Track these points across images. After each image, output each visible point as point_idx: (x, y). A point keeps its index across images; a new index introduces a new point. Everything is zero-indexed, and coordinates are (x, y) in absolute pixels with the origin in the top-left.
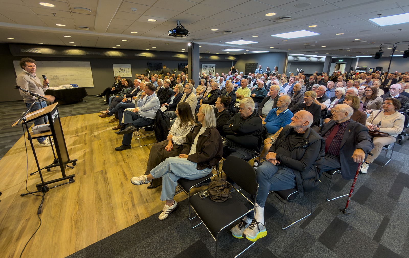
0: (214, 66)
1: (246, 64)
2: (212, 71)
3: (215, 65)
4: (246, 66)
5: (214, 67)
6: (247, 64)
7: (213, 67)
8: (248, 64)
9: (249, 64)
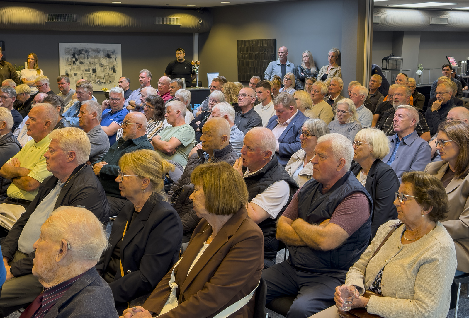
0: (113, 52)
1: (241, 43)
2: (107, 70)
3: (118, 47)
4: (238, 52)
5: (113, 56)
6: (242, 41)
7: (109, 56)
8: (246, 41)
9: (249, 41)
